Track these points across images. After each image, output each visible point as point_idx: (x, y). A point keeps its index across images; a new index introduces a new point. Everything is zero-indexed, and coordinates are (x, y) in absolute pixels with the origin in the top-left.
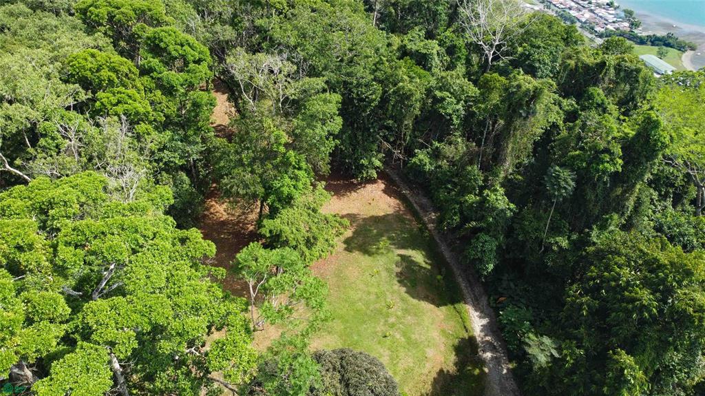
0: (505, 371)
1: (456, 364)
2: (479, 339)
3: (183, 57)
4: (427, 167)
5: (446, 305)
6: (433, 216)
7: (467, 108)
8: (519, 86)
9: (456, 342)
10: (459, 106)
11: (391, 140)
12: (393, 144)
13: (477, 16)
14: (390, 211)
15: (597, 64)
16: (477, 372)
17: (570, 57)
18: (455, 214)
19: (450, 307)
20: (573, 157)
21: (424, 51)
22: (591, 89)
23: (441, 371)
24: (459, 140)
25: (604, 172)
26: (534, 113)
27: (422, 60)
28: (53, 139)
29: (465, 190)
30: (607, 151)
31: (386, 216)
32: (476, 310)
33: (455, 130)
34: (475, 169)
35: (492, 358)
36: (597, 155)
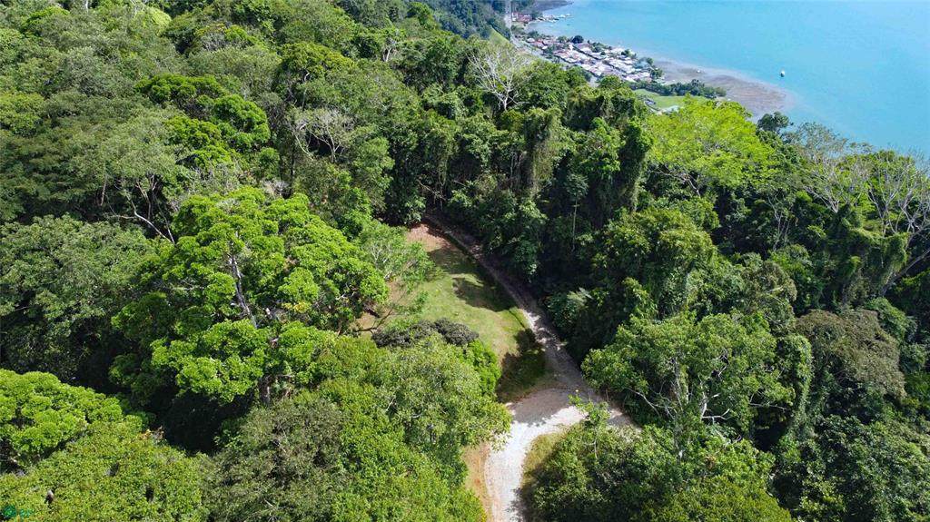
0: (559, 349)
1: (518, 349)
2: (534, 331)
3: (250, 120)
4: (466, 203)
5: (502, 310)
6: (477, 248)
7: (493, 147)
8: (533, 116)
9: (516, 334)
10: (486, 146)
11: (430, 183)
12: (432, 186)
13: (488, 69)
14: (438, 247)
15: (597, 99)
16: (536, 352)
17: (574, 96)
18: (498, 234)
19: (505, 311)
20: (583, 165)
21: (447, 102)
22: (596, 120)
23: (507, 355)
24: (490, 177)
25: (608, 171)
26: (548, 135)
27: (445, 110)
28: (173, 186)
29: (503, 211)
30: (607, 155)
31: (436, 251)
32: (528, 312)
33: (485, 168)
34: (509, 193)
35: (547, 342)
36: (601, 159)
